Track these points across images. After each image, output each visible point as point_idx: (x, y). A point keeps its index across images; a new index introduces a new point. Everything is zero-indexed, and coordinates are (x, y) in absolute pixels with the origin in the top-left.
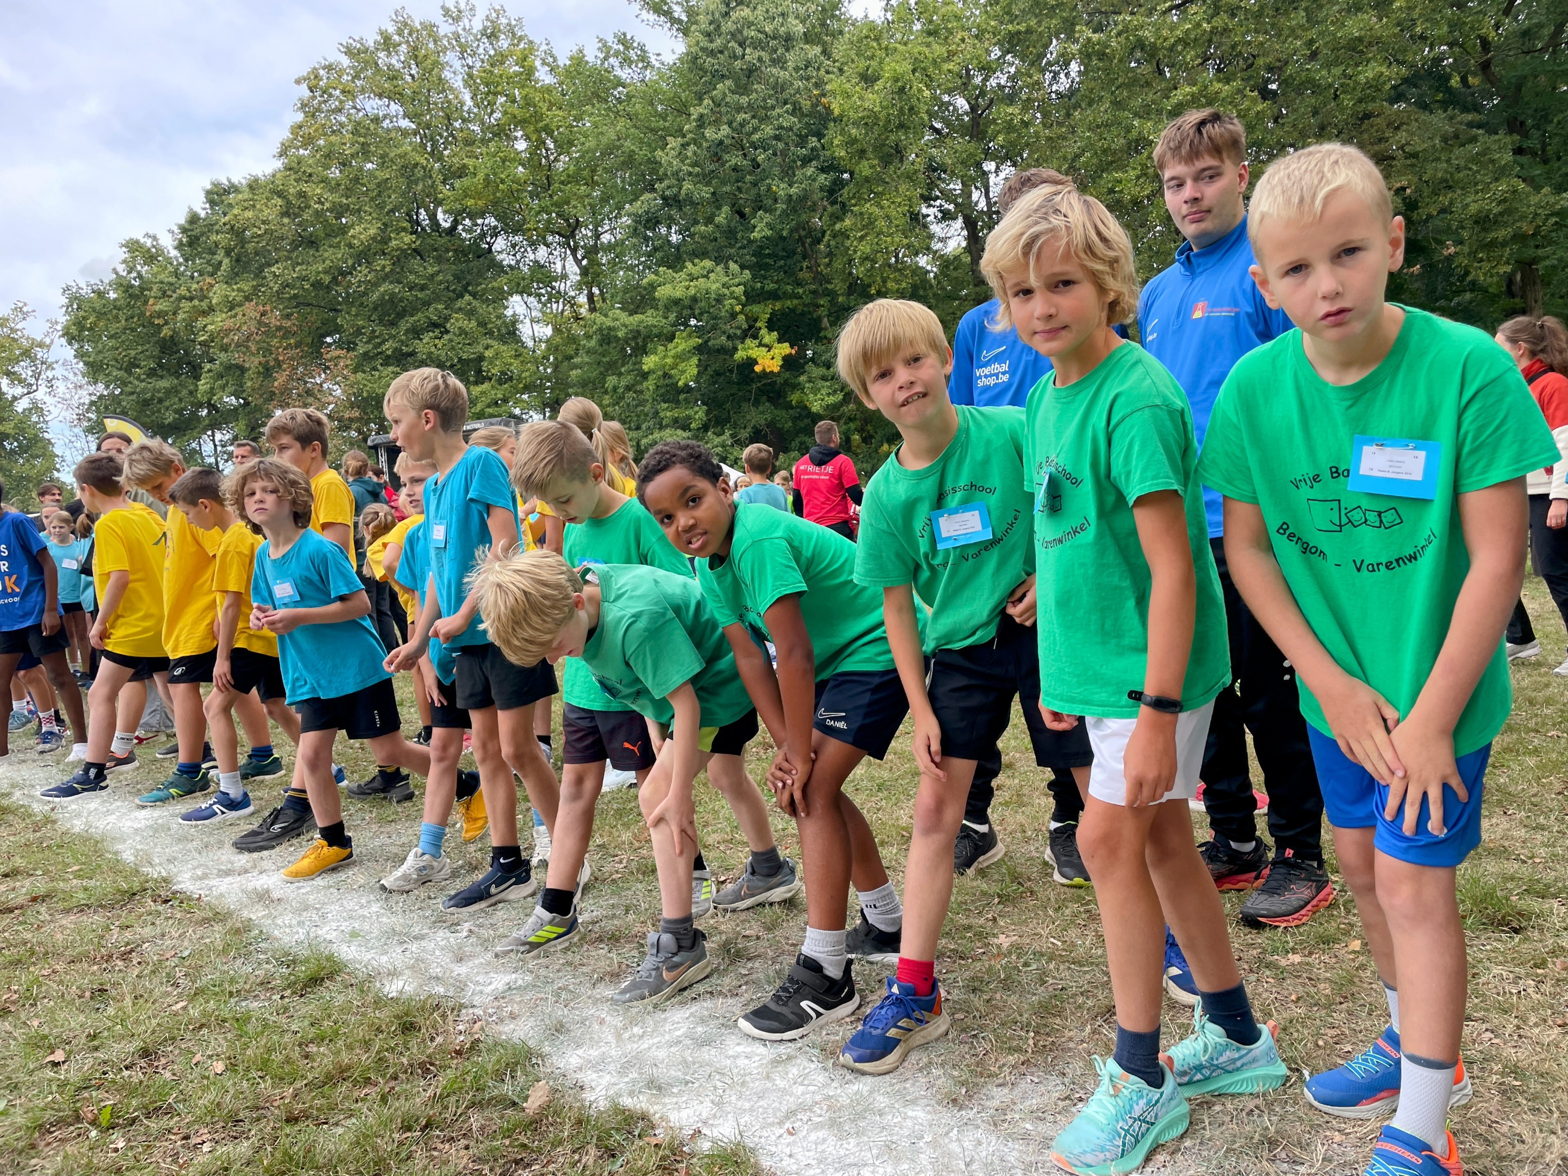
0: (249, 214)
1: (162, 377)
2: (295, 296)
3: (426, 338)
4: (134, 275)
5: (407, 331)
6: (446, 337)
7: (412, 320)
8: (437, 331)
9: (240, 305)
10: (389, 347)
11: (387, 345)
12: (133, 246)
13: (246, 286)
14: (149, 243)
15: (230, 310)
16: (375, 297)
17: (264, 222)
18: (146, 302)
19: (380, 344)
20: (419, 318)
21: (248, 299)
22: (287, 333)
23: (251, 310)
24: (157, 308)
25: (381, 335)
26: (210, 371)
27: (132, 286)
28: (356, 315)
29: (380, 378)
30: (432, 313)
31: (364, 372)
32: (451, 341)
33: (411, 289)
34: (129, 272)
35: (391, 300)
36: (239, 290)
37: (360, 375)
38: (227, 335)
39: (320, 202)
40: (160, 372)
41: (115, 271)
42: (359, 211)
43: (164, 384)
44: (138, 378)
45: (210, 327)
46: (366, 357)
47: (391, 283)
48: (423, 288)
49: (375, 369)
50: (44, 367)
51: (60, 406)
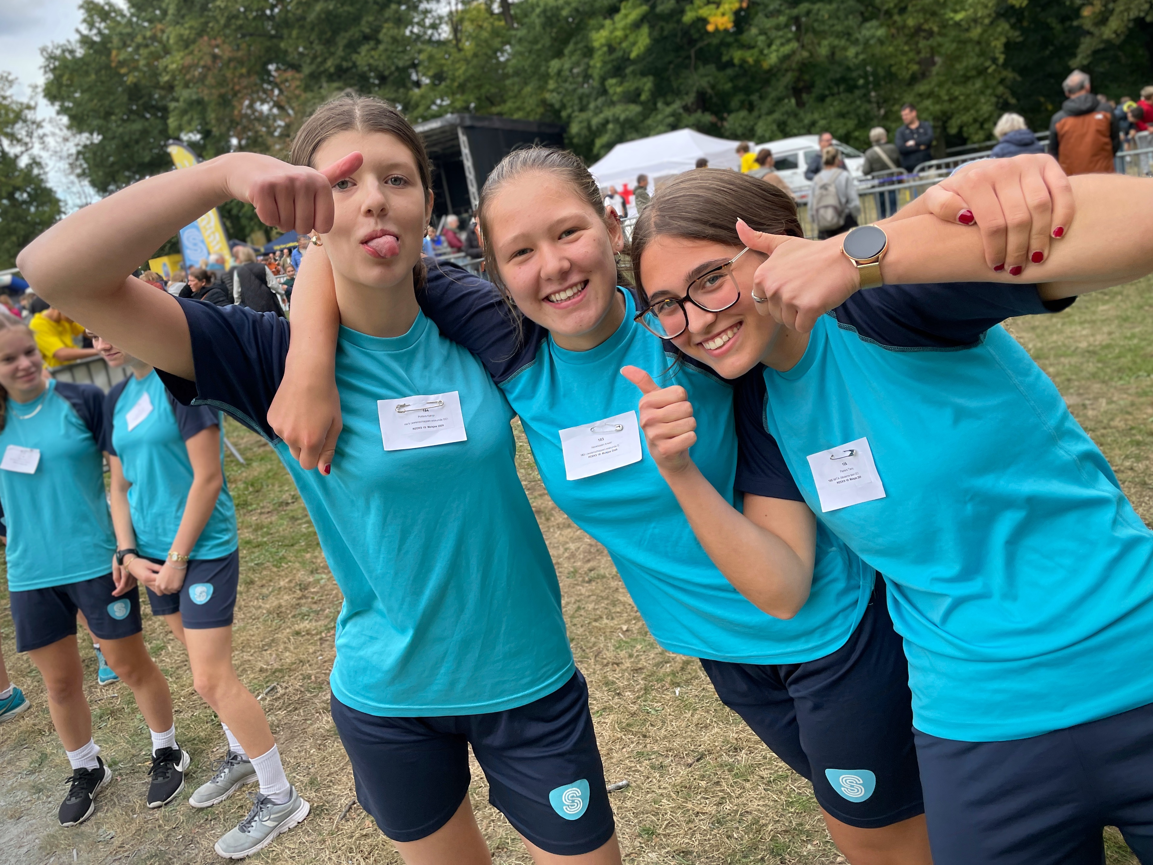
2: (241, 27)
4: (94, 31)
5: (345, 47)
8: (372, 43)
9: (194, 42)
10: (330, 64)
12: (89, 6)
13: (197, 23)
18: (109, 54)
19: (323, 63)
20: (354, 32)
21: (200, 35)
22: (241, 62)
23: (203, 46)
24: (121, 57)
25: (322, 53)
26: (176, 109)
27: (94, 43)
30: (364, 27)
31: (312, 91)
34: (90, 30)
35: (327, 19)
36: (192, 28)
37: (308, 94)
38: (188, 72)
40: (131, 117)
41: (78, 31)
45: (171, 67)
46: (313, 77)
49: (322, 87)
50: (35, 126)
51: (54, 158)
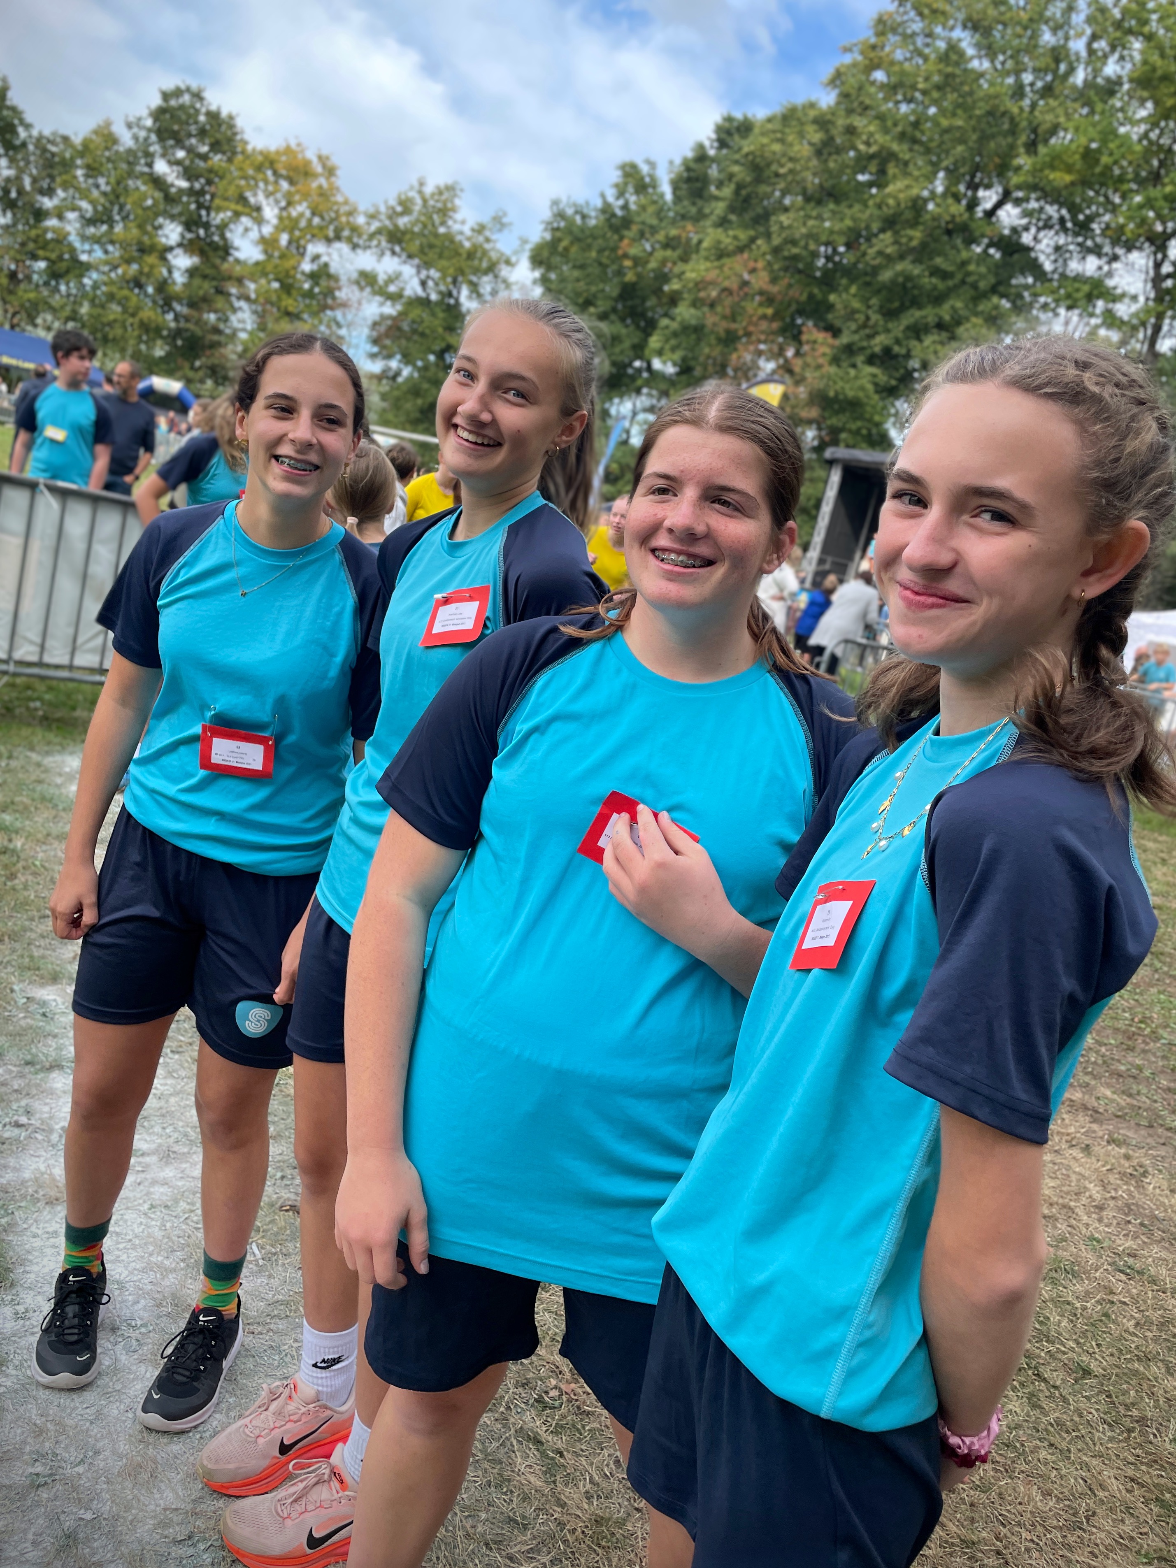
0: (777, 147)
2: (795, 258)
3: (928, 340)
4: (621, 202)
5: (908, 328)
7: (918, 314)
8: (944, 335)
9: (729, 255)
10: (879, 342)
11: (878, 339)
12: (630, 172)
13: (743, 235)
14: (645, 169)
15: (718, 259)
16: (886, 276)
17: (791, 159)
18: (622, 236)
19: (870, 337)
20: (929, 314)
21: (741, 250)
22: (770, 300)
23: (737, 265)
25: (876, 325)
27: (614, 215)
28: (854, 296)
29: (856, 378)
30: (945, 312)
31: (839, 366)
33: (932, 275)
34: (618, 198)
35: (904, 286)
36: (735, 238)
37: (833, 370)
38: (705, 289)
39: (868, 144)
41: (603, 196)
42: (906, 164)
45: (689, 275)
46: (850, 350)
47: (913, 262)
48: (945, 275)
49: (854, 366)
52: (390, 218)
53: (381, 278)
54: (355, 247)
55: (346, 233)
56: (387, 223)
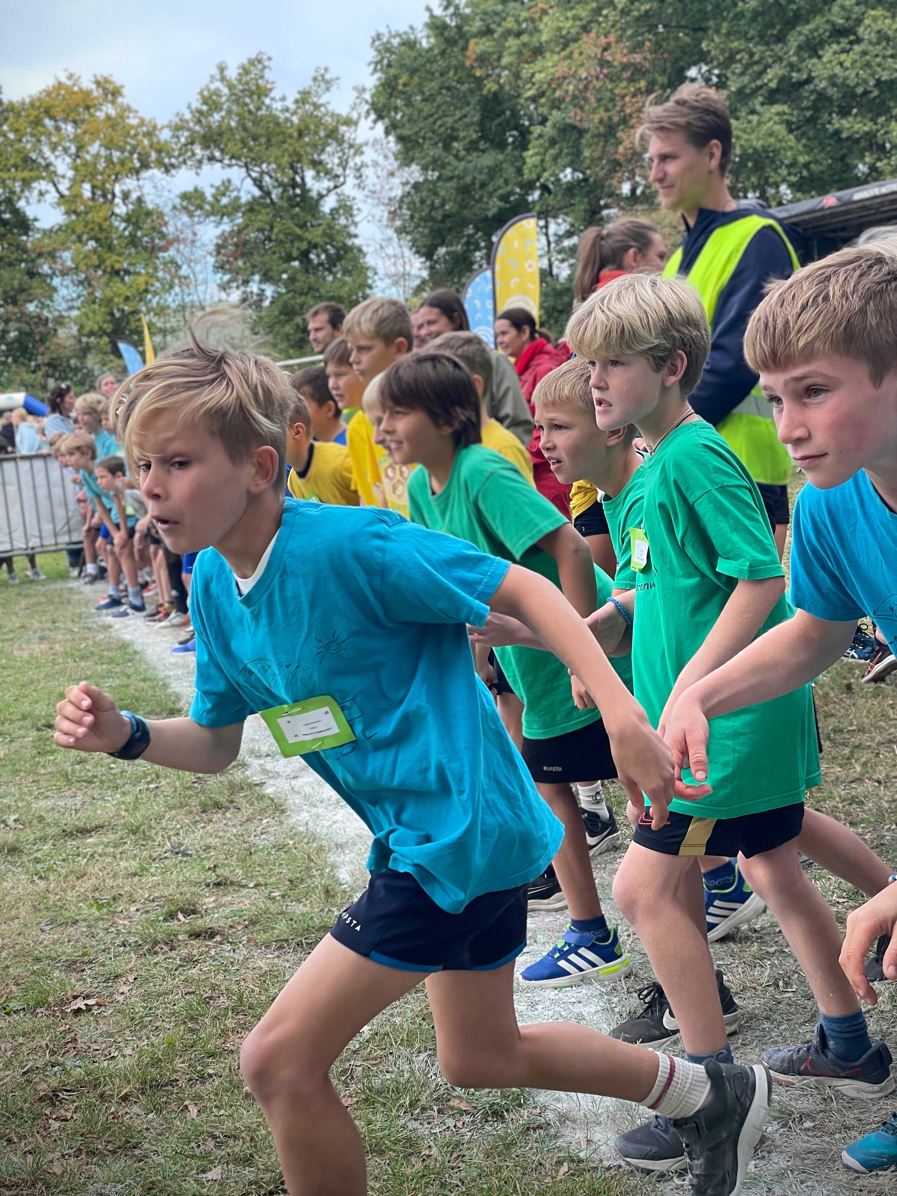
1: (483, 151)
2: (647, 15)
3: (828, 53)
4: (451, 10)
5: (800, 48)
6: (857, 48)
7: (806, 29)
8: (844, 41)
9: (576, 40)
10: (773, 76)
11: (770, 73)
13: (584, 11)
15: (563, 49)
18: (465, 48)
19: (761, 73)
20: (818, 24)
21: (586, 29)
23: (590, 46)
25: (762, 59)
26: (540, 136)
27: (448, 28)
28: (728, 34)
32: (864, 53)
34: (445, 7)
36: (576, 17)
38: (559, 86)
40: (482, 145)
41: (428, 10)
43: (487, 160)
44: (457, 157)
45: (539, 77)
49: (753, 112)
50: (352, 151)
51: (370, 201)
52: (199, 122)
53: (209, 194)
54: (167, 169)
55: (153, 155)
56: (197, 128)
